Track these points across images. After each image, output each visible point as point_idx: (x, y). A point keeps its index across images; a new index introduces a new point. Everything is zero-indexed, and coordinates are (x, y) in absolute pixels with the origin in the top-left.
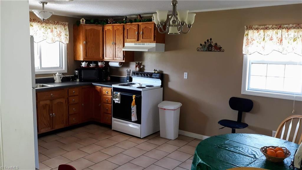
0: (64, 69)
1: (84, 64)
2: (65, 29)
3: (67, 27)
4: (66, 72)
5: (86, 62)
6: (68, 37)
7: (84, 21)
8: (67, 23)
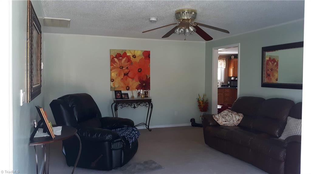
0: (223, 81)
1: (232, 78)
2: (224, 61)
3: (225, 61)
4: (224, 82)
5: (234, 77)
6: (225, 65)
7: (234, 57)
8: (225, 59)
